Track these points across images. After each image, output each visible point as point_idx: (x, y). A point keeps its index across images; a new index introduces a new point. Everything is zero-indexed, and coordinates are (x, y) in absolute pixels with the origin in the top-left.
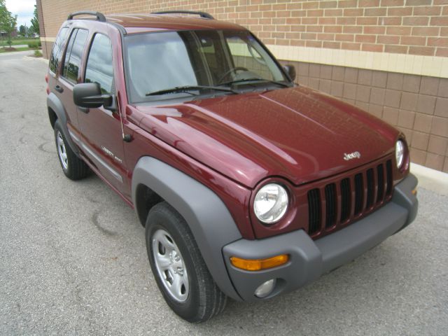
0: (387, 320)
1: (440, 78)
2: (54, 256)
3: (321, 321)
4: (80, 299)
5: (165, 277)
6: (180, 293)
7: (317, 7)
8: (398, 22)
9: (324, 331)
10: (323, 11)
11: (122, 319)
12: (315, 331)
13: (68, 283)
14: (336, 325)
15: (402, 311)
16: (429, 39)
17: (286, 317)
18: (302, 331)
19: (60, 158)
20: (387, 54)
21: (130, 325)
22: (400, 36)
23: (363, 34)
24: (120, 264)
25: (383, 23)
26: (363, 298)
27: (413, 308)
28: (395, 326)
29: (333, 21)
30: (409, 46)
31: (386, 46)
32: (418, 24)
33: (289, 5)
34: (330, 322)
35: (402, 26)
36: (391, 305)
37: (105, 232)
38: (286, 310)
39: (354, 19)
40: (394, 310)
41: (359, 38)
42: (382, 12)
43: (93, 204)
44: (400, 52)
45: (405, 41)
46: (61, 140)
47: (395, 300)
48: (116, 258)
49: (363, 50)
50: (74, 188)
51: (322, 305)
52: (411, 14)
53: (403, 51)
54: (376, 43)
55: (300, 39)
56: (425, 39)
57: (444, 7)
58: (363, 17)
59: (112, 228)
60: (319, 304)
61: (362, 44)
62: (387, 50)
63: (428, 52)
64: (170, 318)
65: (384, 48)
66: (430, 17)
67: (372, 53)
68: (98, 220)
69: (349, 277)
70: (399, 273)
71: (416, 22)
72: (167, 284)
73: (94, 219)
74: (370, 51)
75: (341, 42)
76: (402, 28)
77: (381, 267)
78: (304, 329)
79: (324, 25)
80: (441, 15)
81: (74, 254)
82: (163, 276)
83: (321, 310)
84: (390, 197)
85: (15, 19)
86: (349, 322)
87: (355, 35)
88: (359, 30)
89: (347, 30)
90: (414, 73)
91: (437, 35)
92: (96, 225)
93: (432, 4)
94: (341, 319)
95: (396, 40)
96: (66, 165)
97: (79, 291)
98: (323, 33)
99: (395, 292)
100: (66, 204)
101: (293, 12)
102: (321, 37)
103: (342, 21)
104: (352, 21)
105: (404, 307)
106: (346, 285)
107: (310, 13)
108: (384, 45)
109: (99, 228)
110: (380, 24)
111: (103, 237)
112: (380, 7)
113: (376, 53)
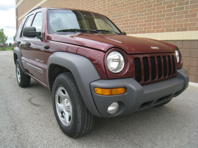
0: (179, 137)
1: (191, 40)
2: (7, 113)
3: (144, 138)
4: (16, 129)
5: (61, 115)
6: (68, 121)
7: (135, 17)
8: (170, 18)
9: (146, 142)
10: (138, 18)
11: (36, 137)
12: (141, 142)
13: (11, 123)
14: (153, 140)
15: (186, 134)
16: (185, 24)
17: (125, 137)
18: (134, 142)
19: (17, 77)
20: (167, 33)
21: (40, 140)
22: (172, 24)
23: (156, 25)
24: (40, 116)
25: (164, 20)
26: (165, 129)
27: (192, 132)
28: (184, 140)
29: (142, 22)
30: (176, 28)
31: (166, 30)
32: (179, 18)
33: (123, 17)
34: (149, 138)
35: (172, 20)
36: (180, 132)
37: (34, 104)
38: (125, 134)
39: (151, 20)
40: (182, 133)
41: (154, 28)
42: (163, 15)
43: (30, 95)
44: (172, 31)
45: (174, 26)
46: (18, 69)
47: (182, 129)
48: (38, 114)
49: (156, 32)
50: (22, 90)
51: (144, 132)
52: (176, 15)
53: (174, 30)
54: (162, 29)
55: (128, 31)
56: (183, 24)
57: (190, 10)
58: (155, 18)
59: (38, 103)
60: (142, 131)
61: (155, 30)
62: (167, 31)
63: (185, 30)
64: (63, 137)
65: (165, 30)
66: (184, 15)
67: (160, 33)
68: (32, 101)
69: (157, 121)
70: (182, 119)
71: (179, 17)
72: (61, 119)
73: (30, 100)
74: (159, 32)
75: (146, 30)
76: (173, 21)
77: (173, 117)
78: (135, 142)
79: (138, 24)
80: (189, 14)
81: (17, 112)
82: (60, 115)
83: (144, 134)
84: (175, 74)
85: (7, 38)
86: (159, 139)
87: (152, 26)
88: (154, 24)
89: (148, 25)
90: (179, 39)
91: (188, 22)
92: (30, 102)
93: (185, 9)
94: (155, 137)
95: (170, 26)
96: (19, 80)
97: (16, 126)
98: (138, 27)
99: (181, 126)
100: (17, 95)
101: (125, 20)
102: (137, 29)
103: (146, 21)
104: (151, 21)
105: (187, 132)
106: (156, 124)
107: (132, 20)
108: (165, 29)
109: (32, 103)
110: (163, 20)
111: (33, 106)
112: (162, 13)
113: (162, 33)
